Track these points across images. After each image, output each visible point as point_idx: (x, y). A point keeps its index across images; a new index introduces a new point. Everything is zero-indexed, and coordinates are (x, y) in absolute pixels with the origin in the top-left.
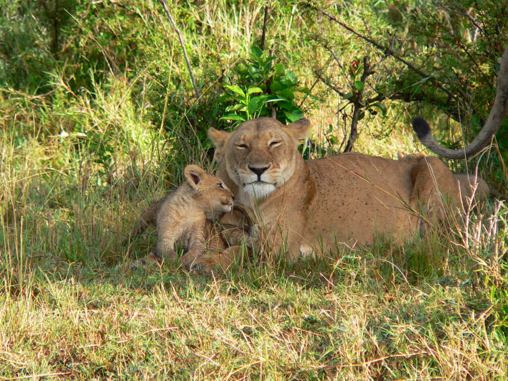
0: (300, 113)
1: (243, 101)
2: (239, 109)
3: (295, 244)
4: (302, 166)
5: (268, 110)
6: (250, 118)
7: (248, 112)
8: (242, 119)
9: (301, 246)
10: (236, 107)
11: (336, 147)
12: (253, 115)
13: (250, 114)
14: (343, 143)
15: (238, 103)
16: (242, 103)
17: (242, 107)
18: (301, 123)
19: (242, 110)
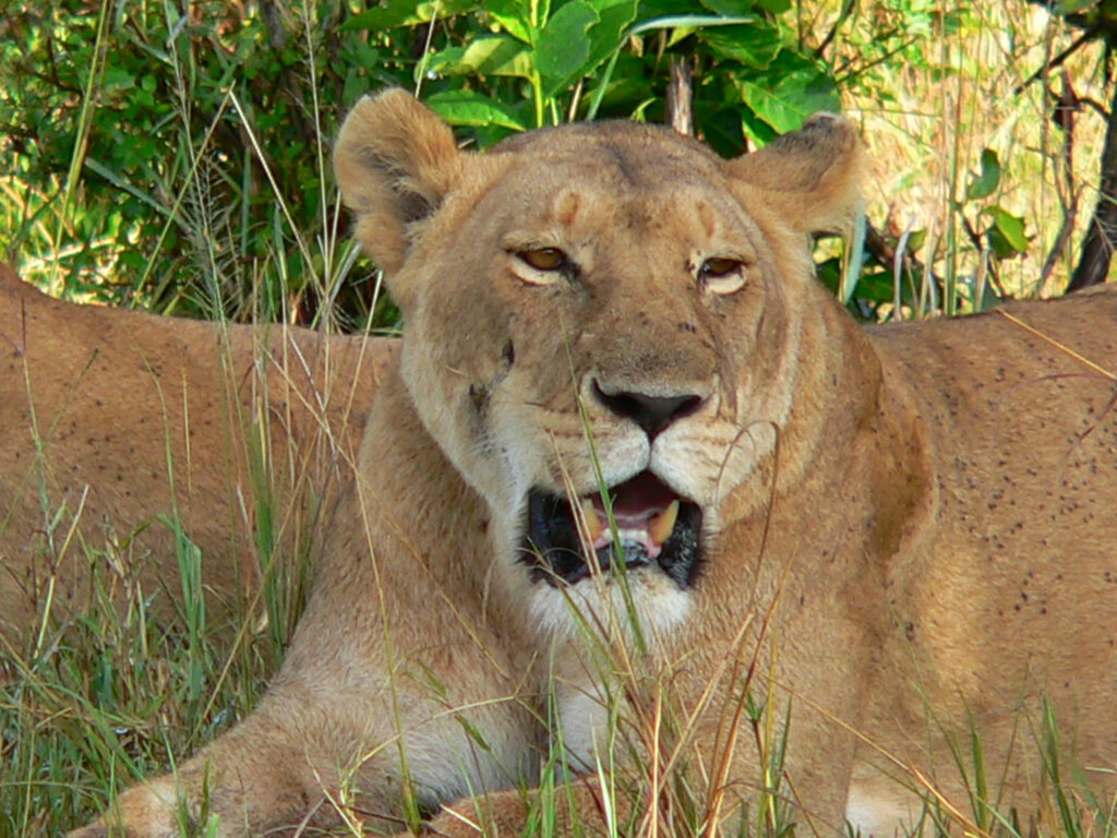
0: (822, 85)
1: (511, 24)
2: (488, 64)
3: (820, 781)
4: (838, 356)
5: (648, 72)
6: (548, 110)
7: (536, 80)
8: (504, 120)
9: (854, 793)
10: (476, 52)
11: (1019, 276)
12: (565, 97)
13: (546, 90)
14: (1058, 251)
15: (485, 32)
16: (503, 31)
17: (504, 56)
18: (810, 144)
19: (504, 71)
